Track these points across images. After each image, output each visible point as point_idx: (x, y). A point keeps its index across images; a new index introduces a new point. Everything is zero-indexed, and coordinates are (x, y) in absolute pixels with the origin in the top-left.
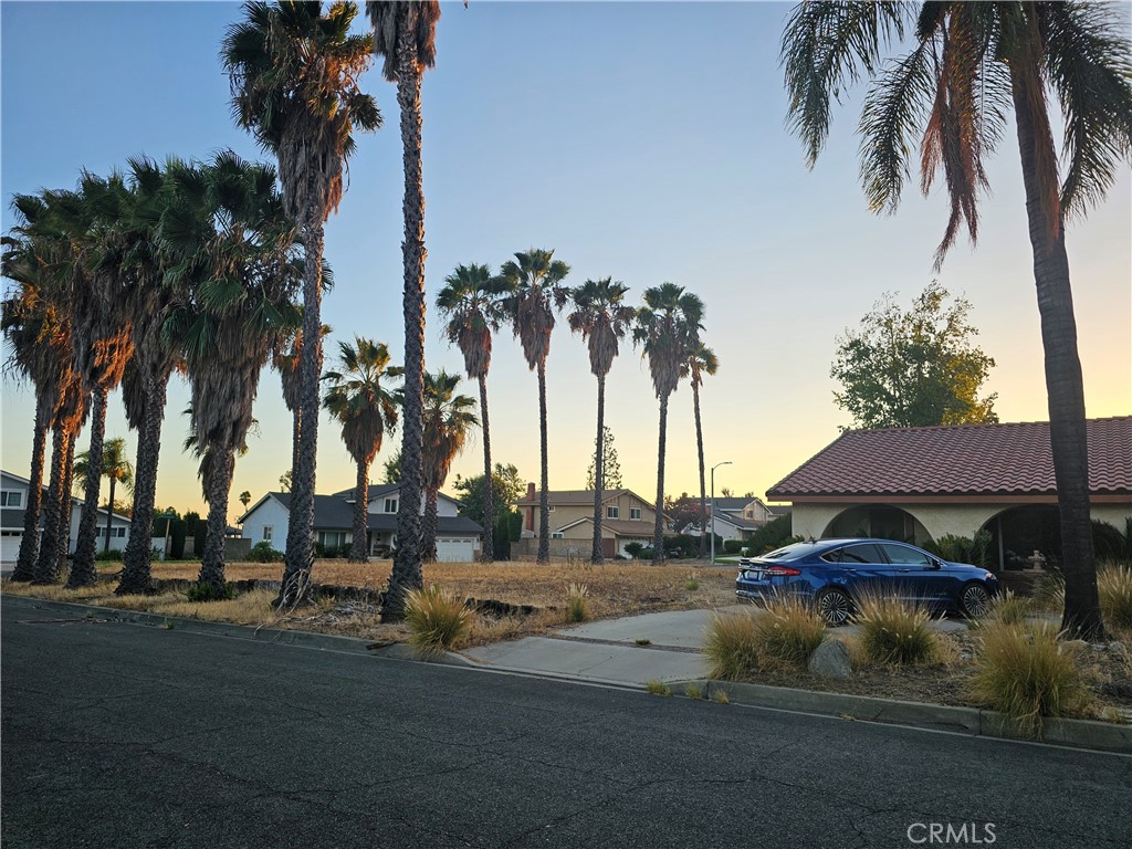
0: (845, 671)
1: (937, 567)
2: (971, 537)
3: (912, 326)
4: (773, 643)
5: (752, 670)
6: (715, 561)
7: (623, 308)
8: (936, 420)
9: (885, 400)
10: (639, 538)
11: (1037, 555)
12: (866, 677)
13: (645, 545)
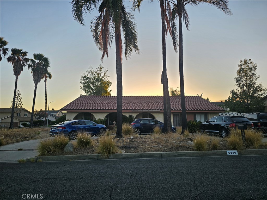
0: (72, 150)
1: (95, 125)
2: (103, 119)
3: (97, 74)
4: (55, 145)
5: (49, 153)
6: (48, 127)
7: (25, 58)
8: (101, 95)
9: (91, 89)
10: (26, 121)
11: (114, 122)
12: (76, 151)
13: (28, 123)
